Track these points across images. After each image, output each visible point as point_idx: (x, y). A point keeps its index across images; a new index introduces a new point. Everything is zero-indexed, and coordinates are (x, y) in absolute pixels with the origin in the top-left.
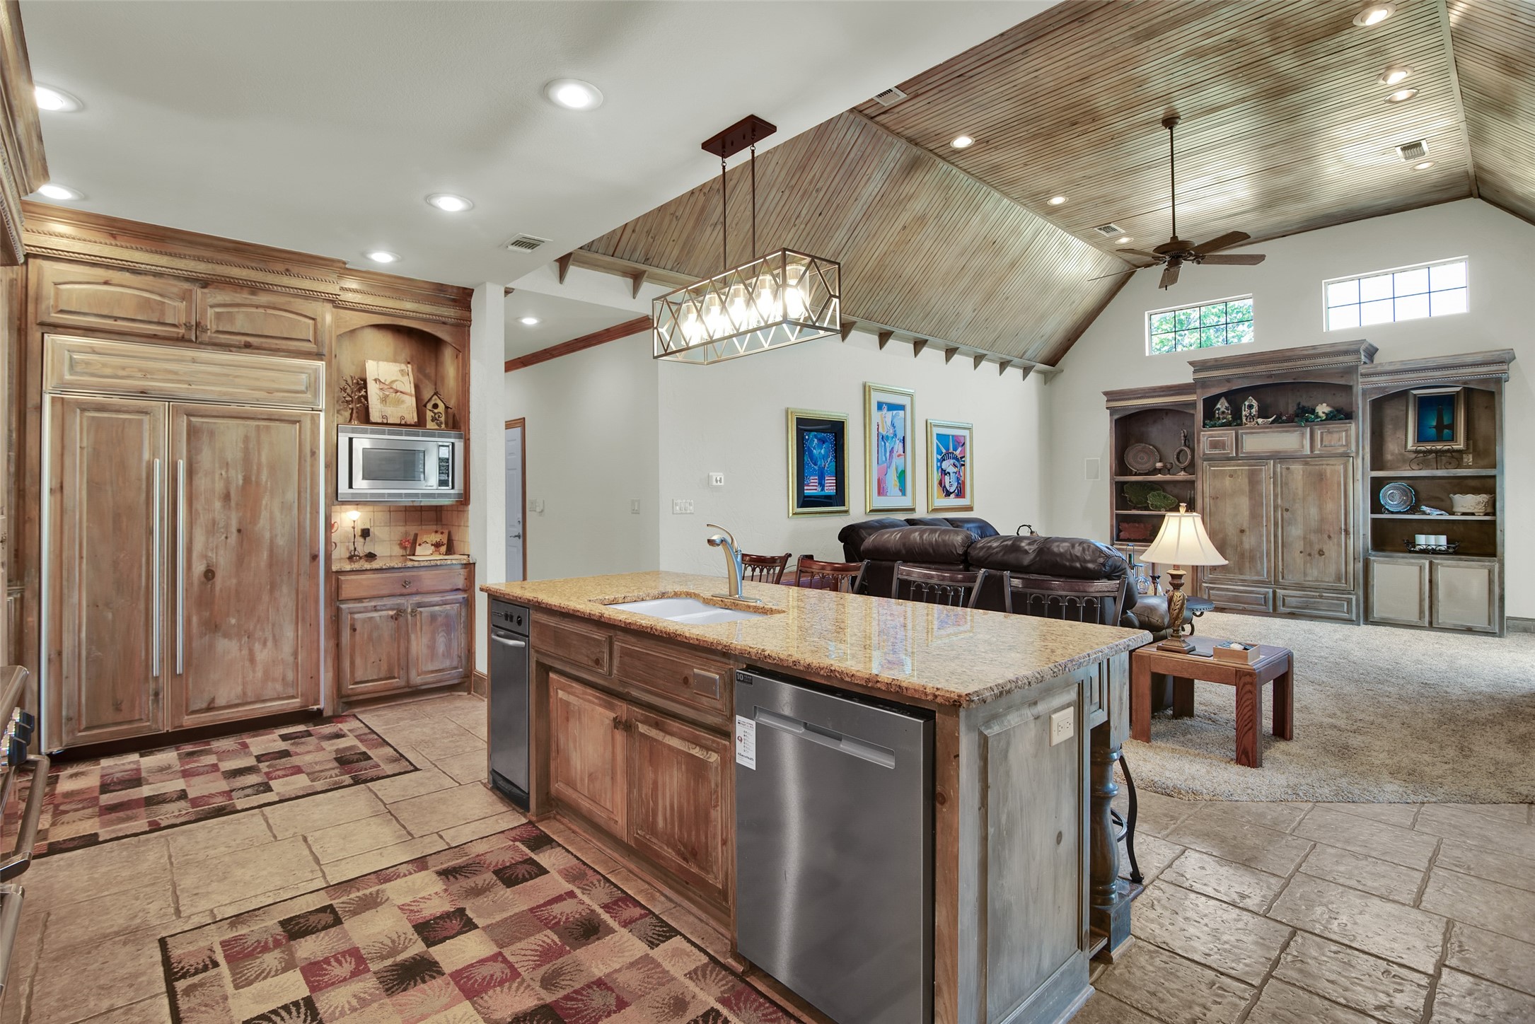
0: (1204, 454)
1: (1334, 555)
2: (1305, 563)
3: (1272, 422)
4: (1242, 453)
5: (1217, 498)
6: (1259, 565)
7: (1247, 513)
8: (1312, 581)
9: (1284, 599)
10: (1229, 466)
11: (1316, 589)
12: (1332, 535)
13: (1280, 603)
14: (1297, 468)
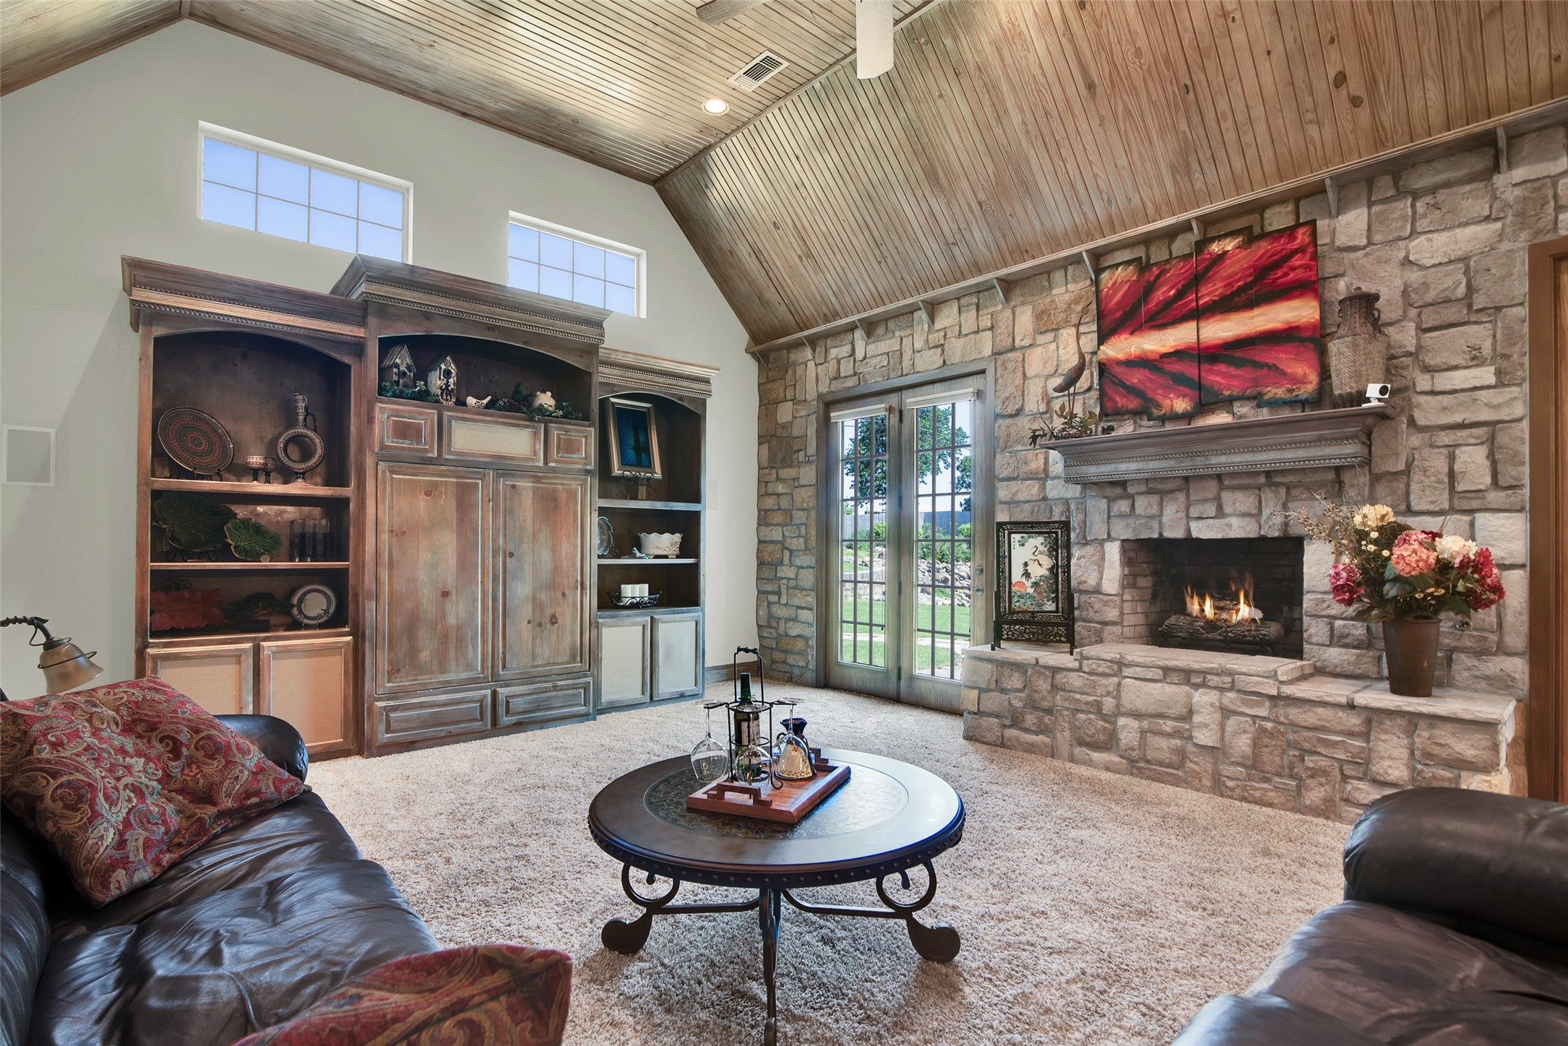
0: (383, 447)
1: (568, 621)
2: (534, 639)
3: (488, 406)
4: (450, 452)
5: (404, 533)
6: (471, 651)
7: (453, 561)
8: (543, 666)
9: (508, 703)
10: (425, 474)
11: (545, 676)
12: (566, 592)
13: (501, 710)
14: (525, 484)
